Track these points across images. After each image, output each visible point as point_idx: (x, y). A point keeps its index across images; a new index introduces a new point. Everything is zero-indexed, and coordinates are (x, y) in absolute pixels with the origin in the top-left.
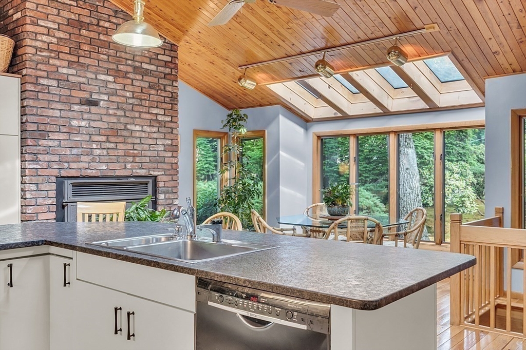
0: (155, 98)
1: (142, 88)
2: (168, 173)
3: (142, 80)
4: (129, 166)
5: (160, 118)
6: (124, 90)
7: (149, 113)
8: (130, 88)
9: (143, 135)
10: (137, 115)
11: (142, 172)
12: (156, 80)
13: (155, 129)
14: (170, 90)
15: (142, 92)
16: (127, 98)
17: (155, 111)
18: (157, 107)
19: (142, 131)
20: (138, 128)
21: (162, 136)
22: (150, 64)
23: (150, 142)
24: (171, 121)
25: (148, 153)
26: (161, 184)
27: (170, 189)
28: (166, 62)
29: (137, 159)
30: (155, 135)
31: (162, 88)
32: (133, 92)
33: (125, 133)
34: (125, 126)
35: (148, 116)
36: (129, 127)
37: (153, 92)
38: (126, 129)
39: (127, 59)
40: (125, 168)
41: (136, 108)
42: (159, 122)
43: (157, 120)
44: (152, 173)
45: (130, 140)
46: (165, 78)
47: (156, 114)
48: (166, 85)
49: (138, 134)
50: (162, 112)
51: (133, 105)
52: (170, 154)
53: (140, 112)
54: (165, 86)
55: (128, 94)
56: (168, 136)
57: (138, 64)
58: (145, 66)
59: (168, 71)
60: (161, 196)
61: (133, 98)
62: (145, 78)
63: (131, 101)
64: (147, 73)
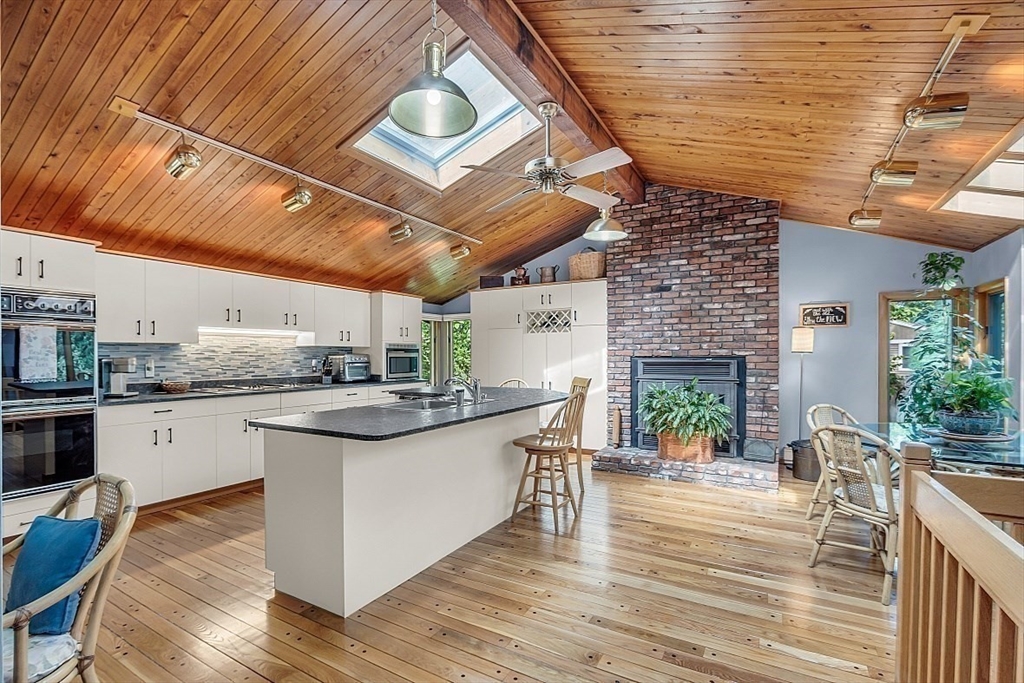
0: (742, 270)
1: (722, 263)
2: (761, 353)
3: (723, 254)
4: (705, 346)
5: (748, 291)
6: (700, 269)
7: (733, 288)
8: (707, 266)
9: (724, 312)
10: (716, 292)
11: (723, 352)
12: (743, 250)
13: (740, 305)
14: (766, 256)
15: (723, 267)
16: (702, 277)
17: (742, 284)
18: (745, 280)
19: (722, 308)
20: (717, 306)
21: (752, 311)
22: (735, 234)
23: (735, 319)
24: (766, 293)
25: (732, 332)
26: (750, 366)
27: (765, 372)
28: (757, 225)
29: (716, 339)
30: (741, 311)
31: (752, 256)
32: (711, 270)
33: (701, 313)
34: (701, 306)
35: (731, 292)
36: (705, 306)
37: (738, 264)
38: (701, 308)
39: (703, 238)
40: (701, 348)
41: (714, 285)
42: (748, 295)
43: (744, 294)
44: (736, 353)
45: (706, 320)
46: (756, 244)
47: (743, 288)
48: (759, 251)
49: (716, 313)
50: (752, 283)
51: (711, 282)
52: (765, 331)
53: (721, 289)
54: (755, 253)
55: (704, 273)
56: (760, 310)
57: (716, 239)
58: (726, 238)
59: (761, 234)
60: (751, 380)
61: (711, 275)
62: (728, 251)
63: (707, 279)
64: (730, 244)
